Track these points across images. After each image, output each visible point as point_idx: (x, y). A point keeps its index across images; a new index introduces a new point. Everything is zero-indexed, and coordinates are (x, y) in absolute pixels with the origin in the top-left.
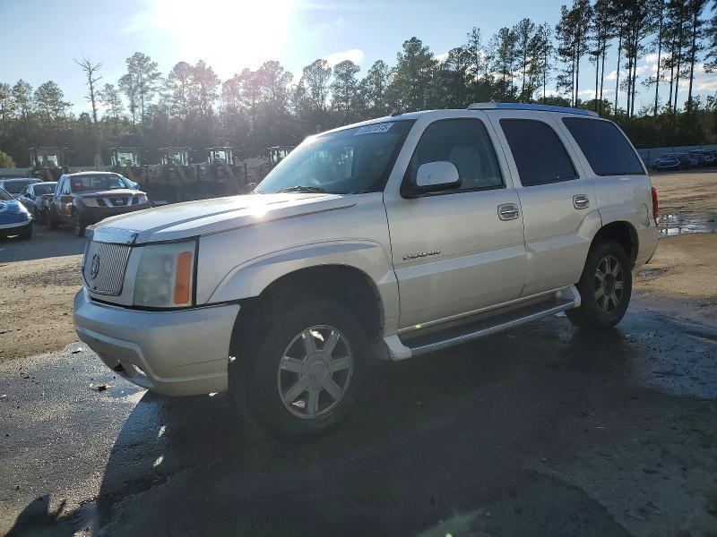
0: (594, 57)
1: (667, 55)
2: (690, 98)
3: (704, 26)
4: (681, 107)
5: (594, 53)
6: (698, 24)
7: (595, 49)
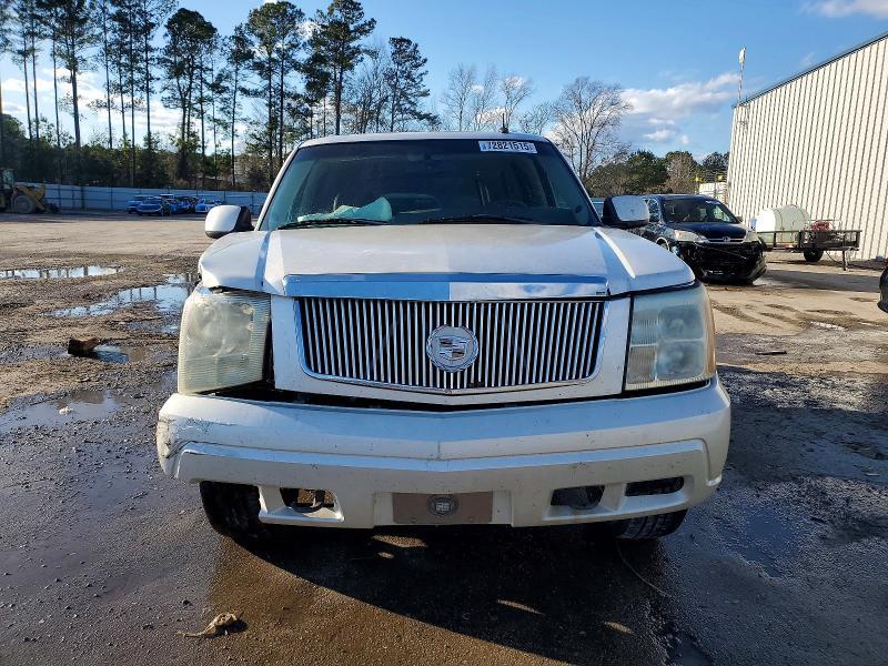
0: (20, 57)
1: (114, 77)
2: (149, 133)
3: (156, 54)
4: (140, 143)
5: (20, 52)
6: (148, 49)
7: (21, 47)
